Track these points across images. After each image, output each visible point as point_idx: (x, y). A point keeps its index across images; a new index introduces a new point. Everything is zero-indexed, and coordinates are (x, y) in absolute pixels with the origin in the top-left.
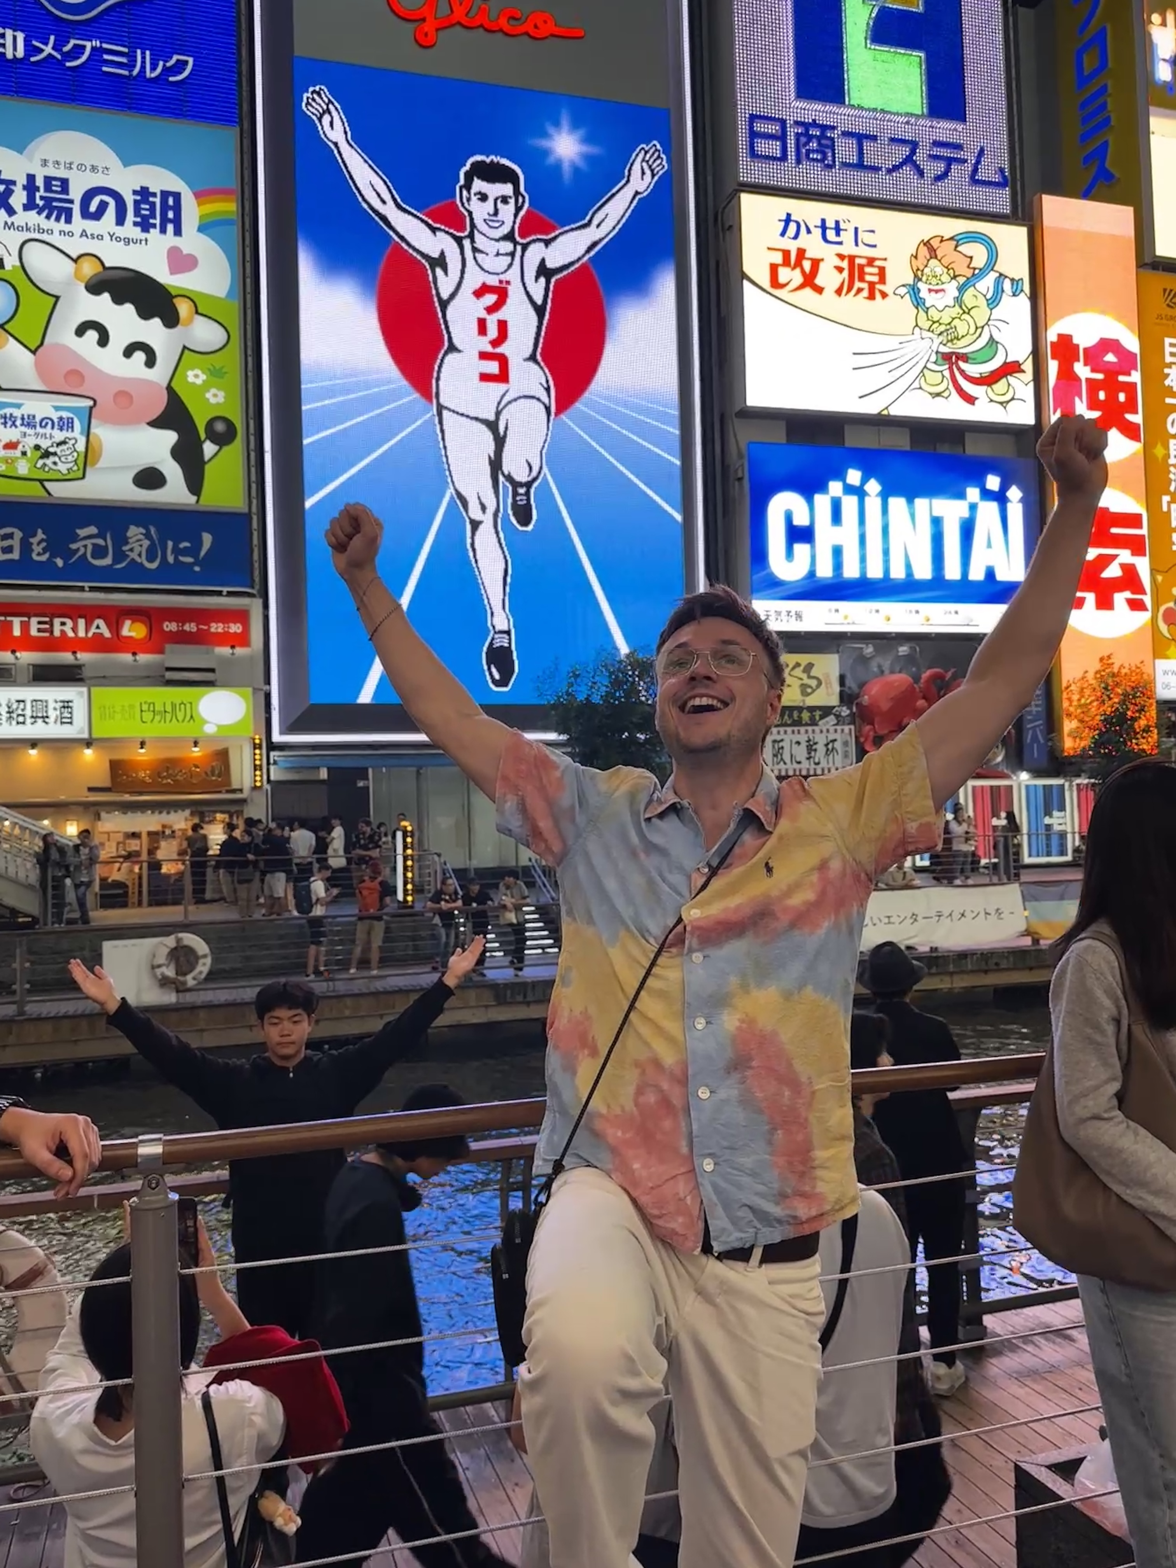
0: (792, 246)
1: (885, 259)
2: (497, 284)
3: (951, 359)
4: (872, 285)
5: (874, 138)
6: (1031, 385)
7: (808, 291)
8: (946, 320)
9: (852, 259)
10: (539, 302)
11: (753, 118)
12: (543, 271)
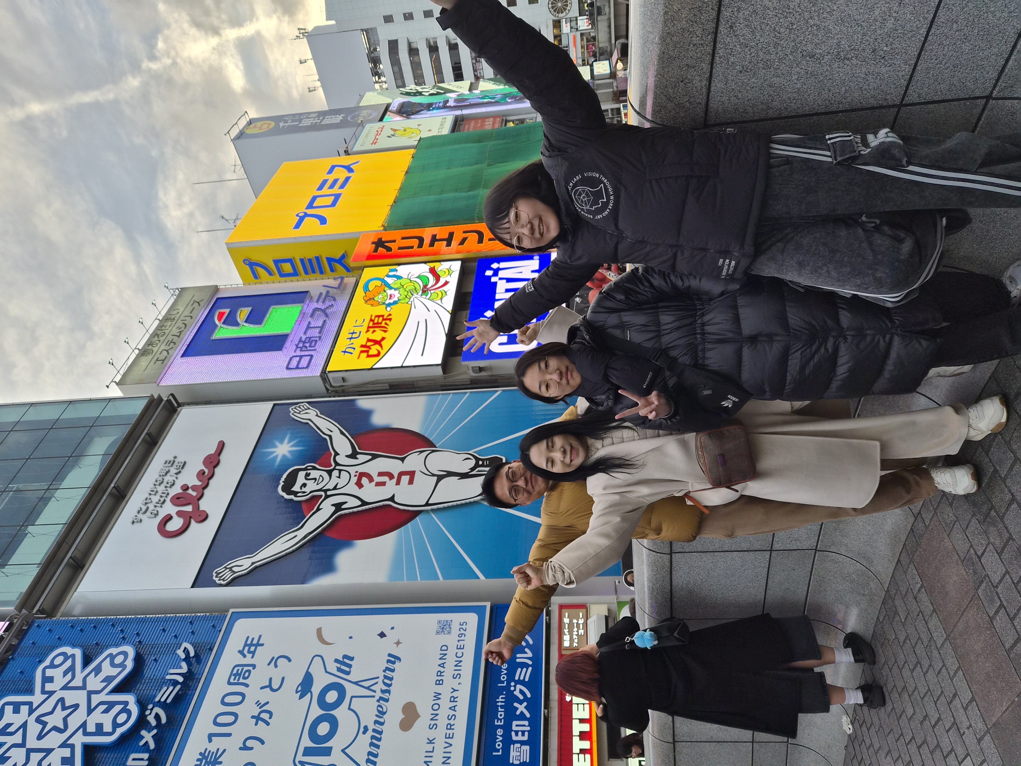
0: (359, 349)
1: (372, 316)
2: (356, 478)
3: (425, 290)
4: (384, 319)
5: (309, 323)
6: (442, 263)
7: (383, 343)
8: (406, 293)
9: (369, 327)
10: (370, 457)
11: (288, 368)
12: (353, 455)
